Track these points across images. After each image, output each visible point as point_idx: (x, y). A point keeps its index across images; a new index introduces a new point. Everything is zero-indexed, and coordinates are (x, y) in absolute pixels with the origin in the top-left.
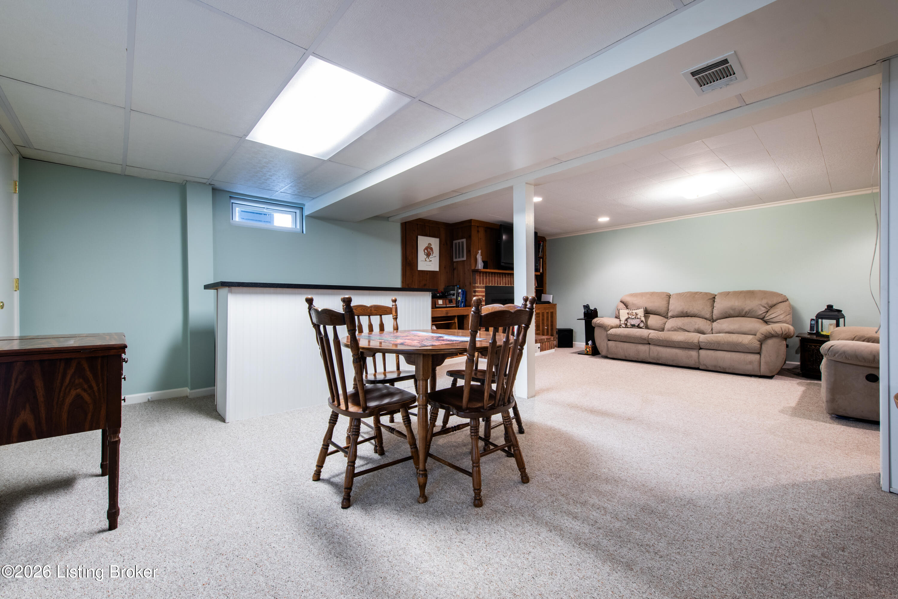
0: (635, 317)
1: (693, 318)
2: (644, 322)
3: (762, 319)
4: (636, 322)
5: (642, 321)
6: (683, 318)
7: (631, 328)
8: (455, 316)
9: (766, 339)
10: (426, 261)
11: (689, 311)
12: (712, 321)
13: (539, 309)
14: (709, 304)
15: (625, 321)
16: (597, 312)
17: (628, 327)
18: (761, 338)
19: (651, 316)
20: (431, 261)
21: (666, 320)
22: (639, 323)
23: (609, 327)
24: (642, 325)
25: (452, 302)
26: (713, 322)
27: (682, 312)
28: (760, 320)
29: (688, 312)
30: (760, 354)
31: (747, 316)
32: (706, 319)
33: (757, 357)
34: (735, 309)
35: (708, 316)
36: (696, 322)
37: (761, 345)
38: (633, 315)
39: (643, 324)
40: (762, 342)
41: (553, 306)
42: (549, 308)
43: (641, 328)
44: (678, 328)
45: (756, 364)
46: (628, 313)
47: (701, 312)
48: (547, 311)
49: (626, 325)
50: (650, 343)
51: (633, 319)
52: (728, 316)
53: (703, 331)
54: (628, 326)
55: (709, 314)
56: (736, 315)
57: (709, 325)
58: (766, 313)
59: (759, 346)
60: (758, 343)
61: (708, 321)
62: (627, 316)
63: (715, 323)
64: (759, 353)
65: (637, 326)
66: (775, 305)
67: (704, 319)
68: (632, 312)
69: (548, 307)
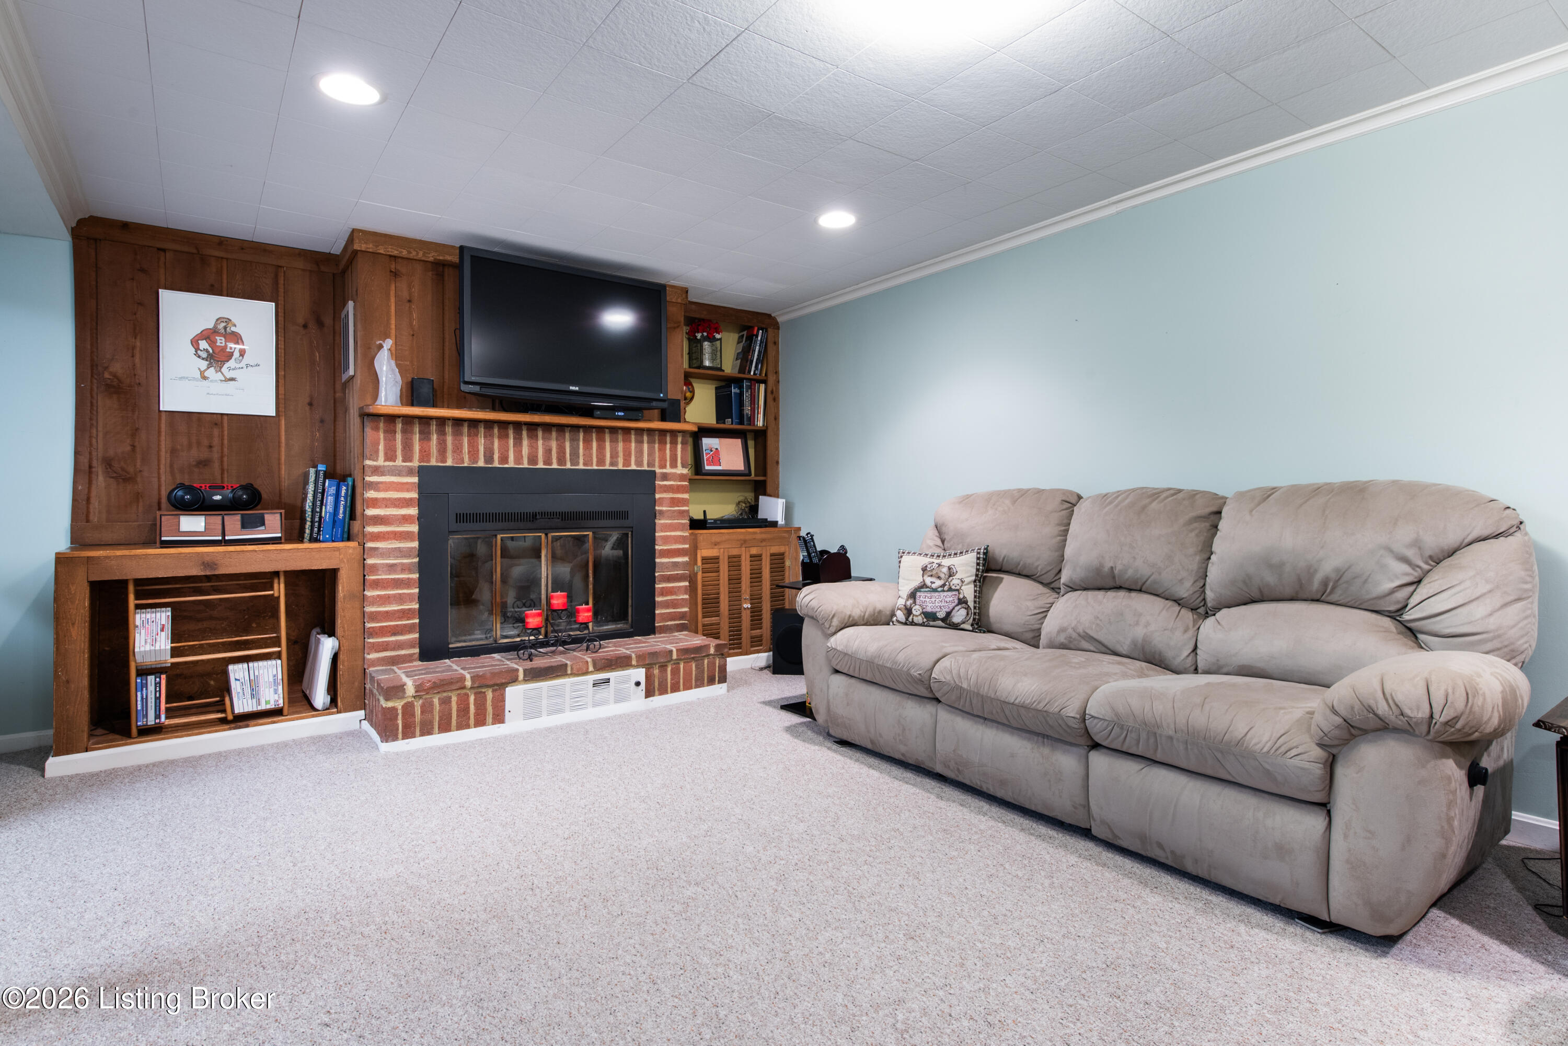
0: (944, 585)
1: (1133, 594)
2: (971, 604)
3: (1395, 615)
4: (938, 603)
5: (962, 602)
6: (1100, 594)
7: (923, 625)
8: (276, 574)
9: (1354, 736)
10: (204, 378)
11: (1119, 567)
12: (1202, 610)
13: (716, 544)
14: (1192, 539)
15: (907, 600)
16: (848, 560)
17: (913, 624)
18: (1326, 729)
19: (1007, 579)
20: (232, 379)
21: (1049, 596)
22: (951, 607)
23: (835, 622)
24: (959, 615)
25: (263, 524)
26: (1207, 615)
27: (1098, 571)
28: (1386, 622)
29: (1116, 572)
30: (1329, 812)
31: (1330, 598)
32: (1178, 601)
33: (1313, 822)
34: (1282, 565)
35: (1185, 590)
36: (1140, 615)
37: (1331, 764)
38: (939, 578)
39: (963, 612)
40: (1334, 751)
41: (786, 535)
42: (763, 540)
43: (955, 627)
44: (1079, 635)
45: (1306, 862)
46: (924, 569)
47: (1160, 574)
48: (754, 551)
49: (909, 611)
50: (938, 695)
51: (935, 590)
52: (1255, 594)
53: (1160, 654)
54: (916, 620)
55: (1188, 584)
56: (1288, 591)
57: (1186, 631)
58: (1411, 588)
59: (1317, 770)
60: (1318, 753)
61: (1184, 611)
62: (917, 580)
63: (1210, 621)
64: (1325, 806)
65: (943, 620)
66: (1452, 553)
67: (1169, 603)
68: (939, 565)
69: (759, 536)
